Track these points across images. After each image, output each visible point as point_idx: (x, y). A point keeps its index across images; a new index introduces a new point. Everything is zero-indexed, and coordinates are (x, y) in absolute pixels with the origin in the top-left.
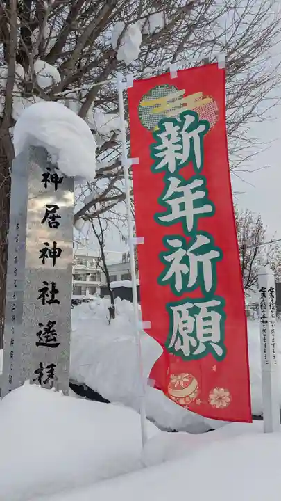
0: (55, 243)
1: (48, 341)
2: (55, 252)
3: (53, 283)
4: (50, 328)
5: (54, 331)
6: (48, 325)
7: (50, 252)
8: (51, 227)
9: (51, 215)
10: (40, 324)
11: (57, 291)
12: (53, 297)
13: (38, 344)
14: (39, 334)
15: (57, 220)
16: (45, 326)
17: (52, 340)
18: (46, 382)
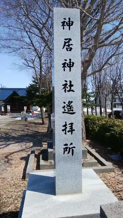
0: (70, 60)
1: (68, 111)
2: (70, 64)
3: (70, 82)
4: (70, 104)
5: (72, 106)
6: (69, 103)
7: (68, 64)
8: (67, 51)
9: (67, 44)
10: (65, 103)
11: (73, 86)
12: (70, 88)
13: (63, 113)
14: (64, 107)
15: (71, 46)
16: (67, 103)
17: (71, 111)
18: (69, 131)
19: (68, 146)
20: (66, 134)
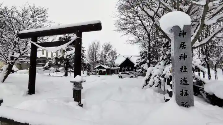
0: (185, 54)
1: (184, 83)
2: (185, 57)
3: (185, 66)
5: (186, 80)
7: (183, 57)
8: (183, 49)
9: (182, 45)
10: (181, 78)
11: (187, 69)
12: (185, 70)
13: (181, 84)
14: (181, 81)
15: (185, 46)
16: (183, 79)
17: (186, 83)
18: (184, 95)
19: (184, 104)
20: (183, 96)
